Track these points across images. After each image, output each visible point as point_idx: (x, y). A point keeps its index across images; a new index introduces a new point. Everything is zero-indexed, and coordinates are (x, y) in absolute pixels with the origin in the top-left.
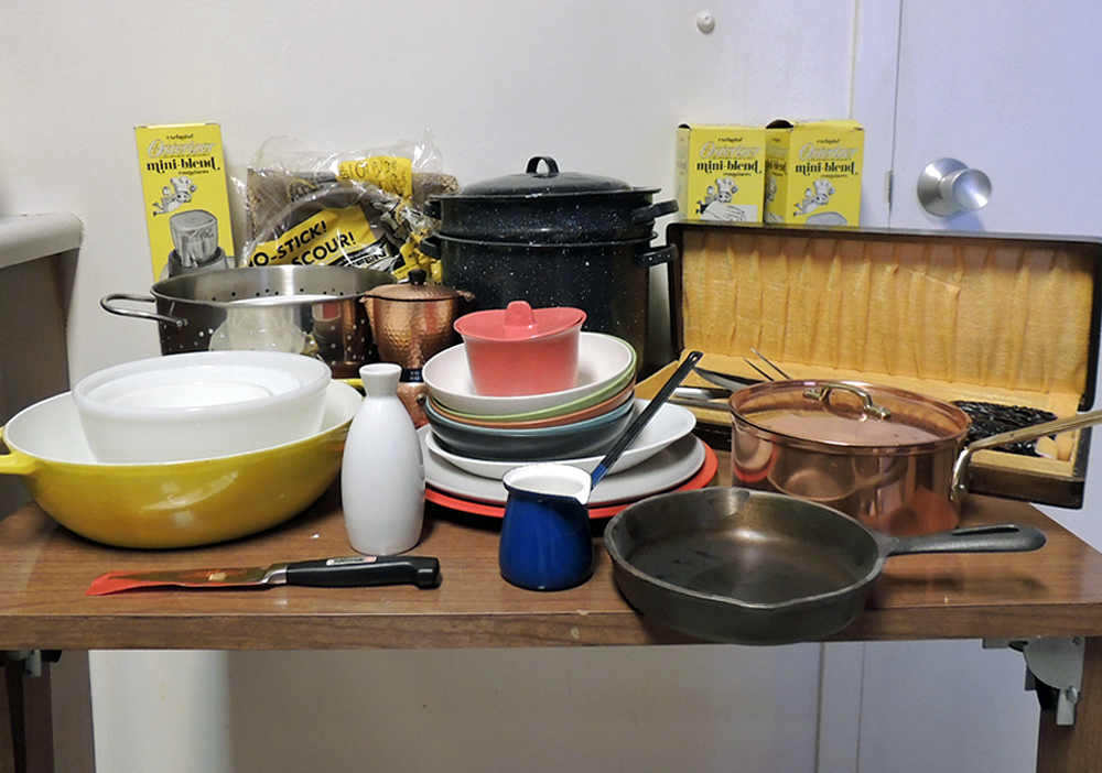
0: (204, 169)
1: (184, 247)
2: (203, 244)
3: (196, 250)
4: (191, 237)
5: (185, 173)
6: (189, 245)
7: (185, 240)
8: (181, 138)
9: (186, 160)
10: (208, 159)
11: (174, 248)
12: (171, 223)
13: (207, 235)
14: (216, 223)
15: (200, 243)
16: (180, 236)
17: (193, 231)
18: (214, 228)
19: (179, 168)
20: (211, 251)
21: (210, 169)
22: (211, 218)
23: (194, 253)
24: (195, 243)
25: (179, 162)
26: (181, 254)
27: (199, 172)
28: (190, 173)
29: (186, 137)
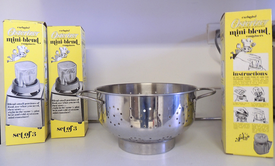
0: (73, 44)
1: (62, 76)
3: (67, 78)
4: (65, 72)
5: (65, 45)
6: (65, 76)
7: (63, 73)
8: (65, 31)
9: (66, 40)
10: (75, 40)
11: (58, 77)
12: (58, 66)
13: (72, 72)
14: (76, 67)
15: (69, 75)
16: (61, 71)
17: (67, 70)
18: (75, 69)
19: (63, 43)
20: (73, 79)
21: (75, 44)
22: (74, 64)
23: (66, 79)
24: (67, 75)
25: (63, 41)
26: (61, 79)
27: (71, 46)
28: (67, 46)
29: (67, 31)
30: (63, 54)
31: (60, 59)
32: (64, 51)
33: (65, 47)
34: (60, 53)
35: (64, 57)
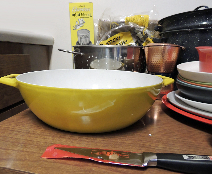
0: (88, 16)
1: (81, 40)
2: (86, 40)
3: (84, 41)
4: (83, 37)
5: (82, 17)
6: (82, 40)
7: (81, 38)
8: (82, 6)
9: (83, 13)
10: (89, 13)
11: (77, 40)
12: (77, 33)
13: (87, 37)
14: (90, 33)
15: (85, 39)
16: (80, 37)
17: (84, 36)
18: (89, 35)
19: (81, 16)
20: (88, 42)
21: (89, 16)
22: (88, 32)
23: (83, 42)
24: (84, 39)
25: (81, 14)
26: (80, 42)
27: (86, 17)
28: (84, 18)
29: (83, 6)
30: (81, 24)
31: (79, 28)
32: (81, 22)
33: (82, 19)
34: (79, 23)
35: (82, 26)
